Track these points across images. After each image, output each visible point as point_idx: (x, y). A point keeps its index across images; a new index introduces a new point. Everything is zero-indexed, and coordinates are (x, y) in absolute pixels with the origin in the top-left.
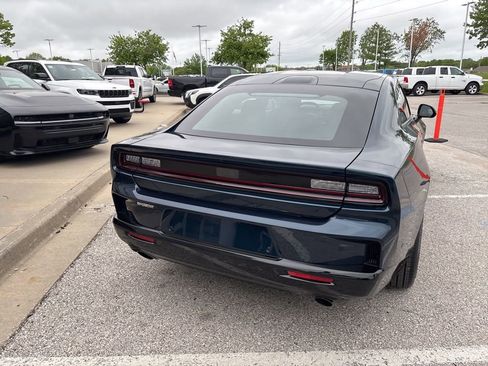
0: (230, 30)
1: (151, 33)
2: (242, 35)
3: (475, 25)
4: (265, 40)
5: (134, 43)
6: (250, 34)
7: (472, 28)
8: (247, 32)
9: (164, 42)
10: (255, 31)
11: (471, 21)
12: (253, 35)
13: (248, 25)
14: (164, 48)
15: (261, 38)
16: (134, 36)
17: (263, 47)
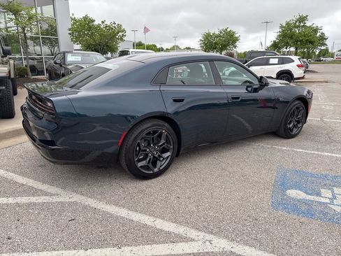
0: (288, 24)
1: (228, 30)
2: (297, 27)
4: (316, 30)
5: (217, 37)
6: (304, 26)
9: (237, 35)
12: (306, 27)
13: (302, 19)
14: (237, 39)
15: (312, 28)
16: (217, 33)
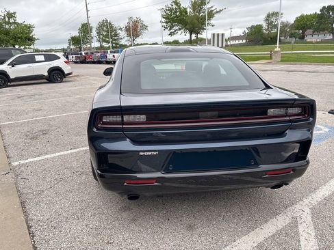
2: (8, 23)
3: (166, 23)
4: (29, 28)
6: (15, 23)
7: (165, 24)
8: (12, 21)
10: (19, 21)
11: (163, 20)
12: (18, 24)
13: (11, 15)
15: (26, 25)
17: (29, 33)
